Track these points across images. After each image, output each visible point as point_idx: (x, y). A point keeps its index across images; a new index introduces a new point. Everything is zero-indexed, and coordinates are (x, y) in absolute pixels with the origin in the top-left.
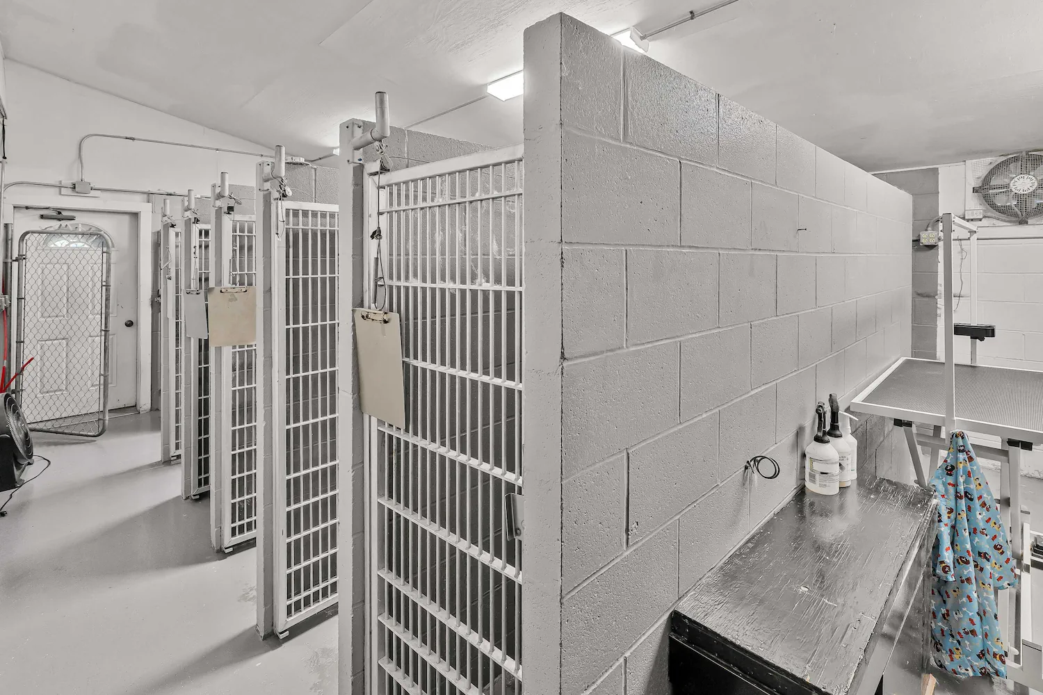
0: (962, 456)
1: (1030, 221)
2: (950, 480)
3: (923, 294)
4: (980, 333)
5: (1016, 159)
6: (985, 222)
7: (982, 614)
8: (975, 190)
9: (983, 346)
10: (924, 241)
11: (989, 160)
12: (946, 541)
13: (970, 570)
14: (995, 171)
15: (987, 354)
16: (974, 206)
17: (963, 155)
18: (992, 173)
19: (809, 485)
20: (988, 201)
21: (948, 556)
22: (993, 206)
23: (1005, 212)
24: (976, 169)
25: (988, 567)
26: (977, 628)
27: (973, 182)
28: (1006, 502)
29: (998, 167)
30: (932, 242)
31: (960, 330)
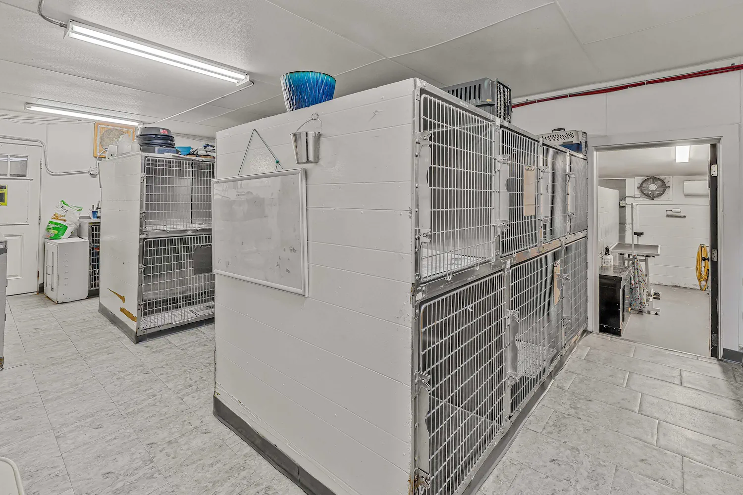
0: (636, 260)
1: (655, 199)
2: (633, 265)
3: (622, 223)
4: (639, 234)
5: (650, 178)
6: (641, 199)
7: (640, 294)
8: (638, 188)
9: (640, 238)
10: (621, 205)
11: (642, 178)
12: (632, 279)
13: (638, 285)
14: (645, 181)
15: (642, 241)
16: (637, 193)
17: (635, 175)
18: (643, 182)
19: (604, 265)
20: (642, 192)
21: (633, 282)
22: (644, 194)
23: (647, 196)
24: (639, 180)
25: (641, 284)
26: (639, 297)
27: (637, 185)
28: (646, 275)
29: (645, 180)
30: (624, 205)
31: (635, 233)
